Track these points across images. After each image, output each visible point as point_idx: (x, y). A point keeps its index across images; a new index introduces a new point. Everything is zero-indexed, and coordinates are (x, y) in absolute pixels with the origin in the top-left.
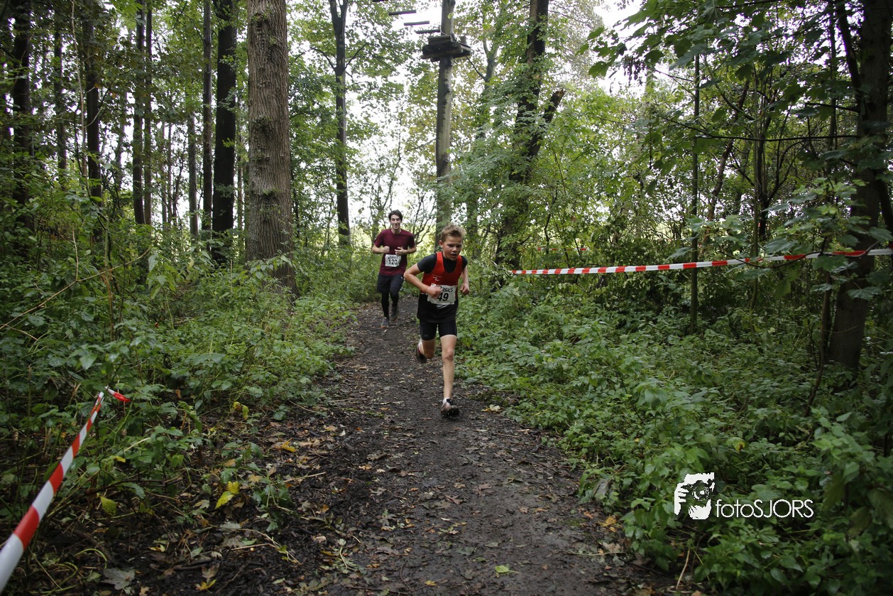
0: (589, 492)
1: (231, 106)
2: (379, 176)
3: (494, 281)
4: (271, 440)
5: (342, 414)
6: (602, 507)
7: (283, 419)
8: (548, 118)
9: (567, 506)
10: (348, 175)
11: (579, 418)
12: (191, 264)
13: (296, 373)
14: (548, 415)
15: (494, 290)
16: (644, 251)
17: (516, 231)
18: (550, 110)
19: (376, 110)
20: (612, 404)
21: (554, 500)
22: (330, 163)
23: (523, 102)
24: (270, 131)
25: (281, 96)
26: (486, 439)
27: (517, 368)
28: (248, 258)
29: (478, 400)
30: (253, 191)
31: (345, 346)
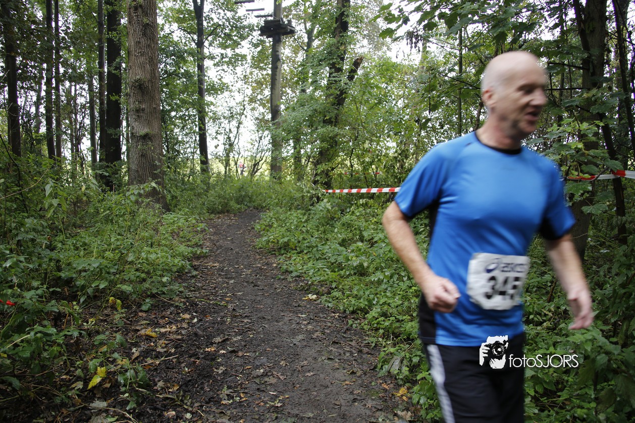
0: (386, 367)
1: (114, 70)
2: (229, 122)
3: (313, 197)
4: (138, 328)
5: (195, 304)
6: (396, 379)
7: (149, 309)
8: (351, 78)
9: (369, 379)
10: (207, 121)
11: (377, 304)
12: (84, 188)
13: (159, 273)
14: (353, 302)
15: (312, 205)
17: (329, 161)
18: (352, 72)
19: (226, 73)
20: (401, 293)
21: (358, 374)
22: (193, 112)
23: (332, 66)
24: (145, 88)
25: (154, 62)
26: (305, 322)
27: (330, 264)
28: (130, 183)
29: (300, 291)
30: (132, 133)
31: (202, 248)
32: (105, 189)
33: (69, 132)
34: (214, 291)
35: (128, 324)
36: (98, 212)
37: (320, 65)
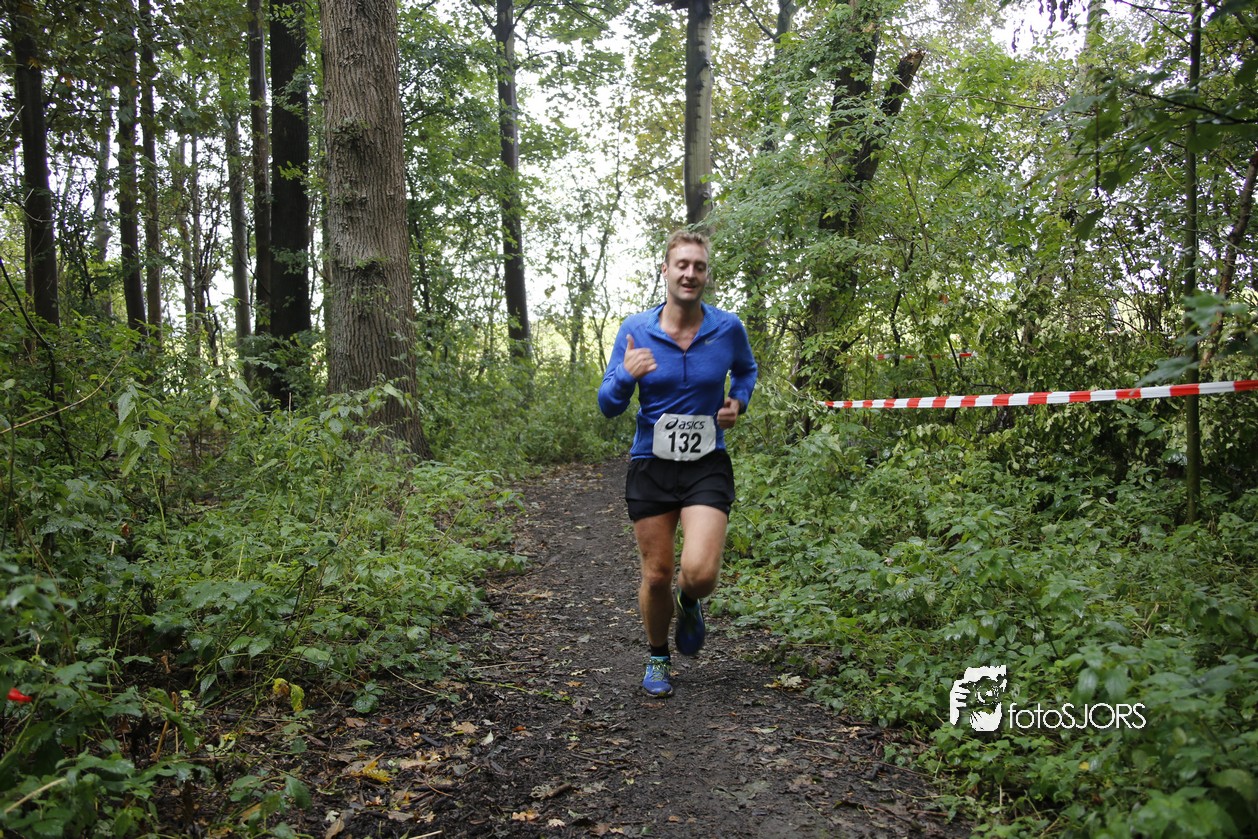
1: (289, 102)
2: (581, 228)
3: (794, 421)
4: (343, 757)
5: (490, 696)
7: (373, 710)
8: (892, 107)
10: (523, 228)
12: (215, 401)
13: (400, 616)
14: (897, 697)
15: (792, 441)
16: (1086, 358)
17: (835, 325)
18: (896, 90)
19: (572, 104)
22: (487, 204)
23: (843, 77)
24: (367, 147)
25: (385, 81)
26: (771, 749)
27: (837, 595)
28: (332, 387)
29: (758, 664)
30: (337, 262)
31: (511, 552)
32: (270, 403)
33: (180, 258)
34: (538, 663)
35: (320, 748)
36: (251, 462)
37: (811, 76)
